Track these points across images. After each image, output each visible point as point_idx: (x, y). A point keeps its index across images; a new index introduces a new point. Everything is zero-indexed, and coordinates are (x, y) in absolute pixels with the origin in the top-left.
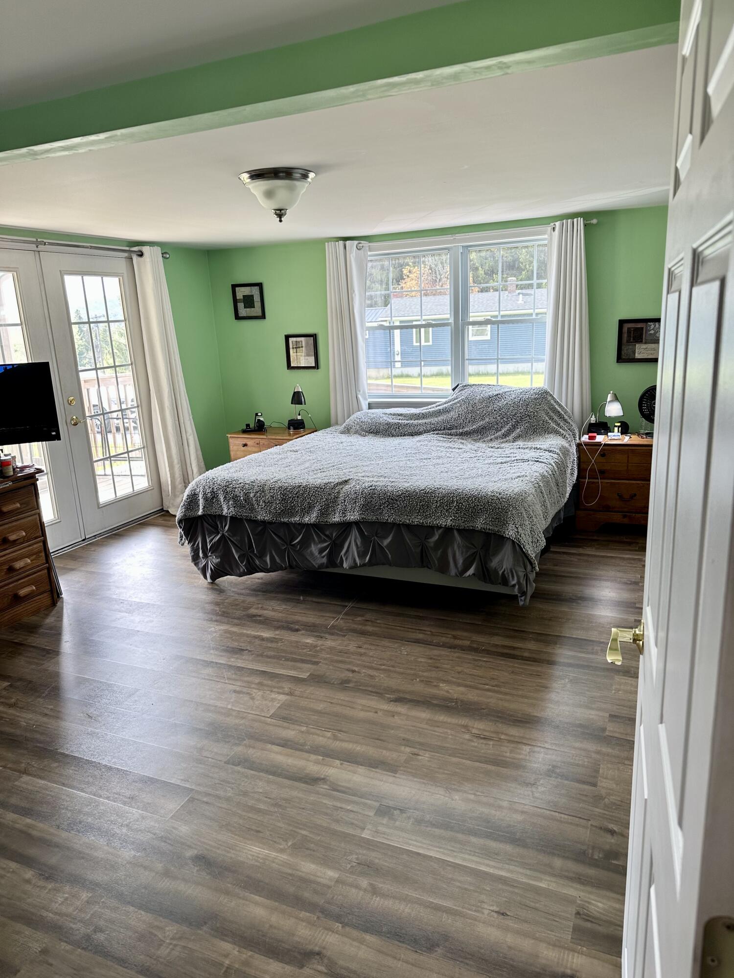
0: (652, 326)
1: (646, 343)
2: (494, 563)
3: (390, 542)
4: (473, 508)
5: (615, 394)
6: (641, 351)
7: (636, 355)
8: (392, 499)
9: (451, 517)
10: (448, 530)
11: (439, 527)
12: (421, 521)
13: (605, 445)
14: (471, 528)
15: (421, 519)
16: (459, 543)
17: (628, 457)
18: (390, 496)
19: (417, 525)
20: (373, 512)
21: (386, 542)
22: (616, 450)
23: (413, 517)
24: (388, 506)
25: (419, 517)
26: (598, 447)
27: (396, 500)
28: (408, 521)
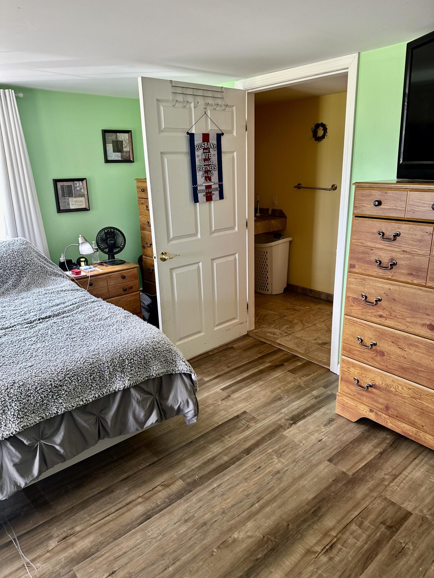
0: (78, 184)
1: (75, 197)
2: (170, 401)
3: (64, 437)
4: (144, 359)
5: (84, 237)
6: (74, 203)
7: (71, 206)
8: (56, 387)
9: (127, 376)
10: (126, 391)
11: (115, 393)
12: (97, 396)
13: (91, 276)
14: (146, 379)
15: (95, 394)
16: (138, 399)
17: (107, 282)
18: (51, 385)
19: (93, 401)
20: (34, 413)
21: (58, 439)
22: (98, 278)
23: (85, 396)
24: (52, 397)
25: (93, 392)
26: (86, 279)
27: (61, 386)
28: (81, 403)
